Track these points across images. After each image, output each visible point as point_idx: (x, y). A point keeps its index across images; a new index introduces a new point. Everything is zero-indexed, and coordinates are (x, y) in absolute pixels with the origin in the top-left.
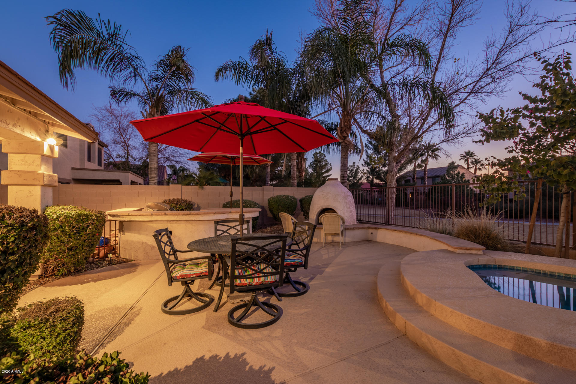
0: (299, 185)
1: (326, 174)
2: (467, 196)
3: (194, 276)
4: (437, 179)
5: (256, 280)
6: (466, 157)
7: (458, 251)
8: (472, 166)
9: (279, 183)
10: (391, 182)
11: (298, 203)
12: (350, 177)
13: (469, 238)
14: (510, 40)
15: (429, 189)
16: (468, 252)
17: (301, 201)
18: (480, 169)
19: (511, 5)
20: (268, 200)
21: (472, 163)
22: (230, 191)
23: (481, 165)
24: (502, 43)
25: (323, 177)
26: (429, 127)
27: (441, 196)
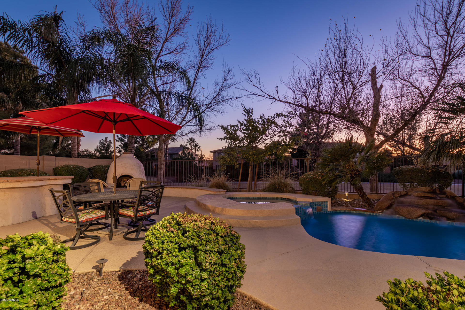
2: (194, 168)
3: (95, 219)
4: (173, 155)
5: (148, 212)
6: (190, 142)
7: (216, 193)
8: (193, 148)
10: (161, 157)
12: (102, 150)
13: (217, 188)
14: (224, 84)
15: (170, 162)
16: (220, 193)
18: (198, 150)
19: (224, 66)
21: (194, 146)
23: (198, 148)
24: (221, 85)
26: (186, 123)
27: (179, 168)
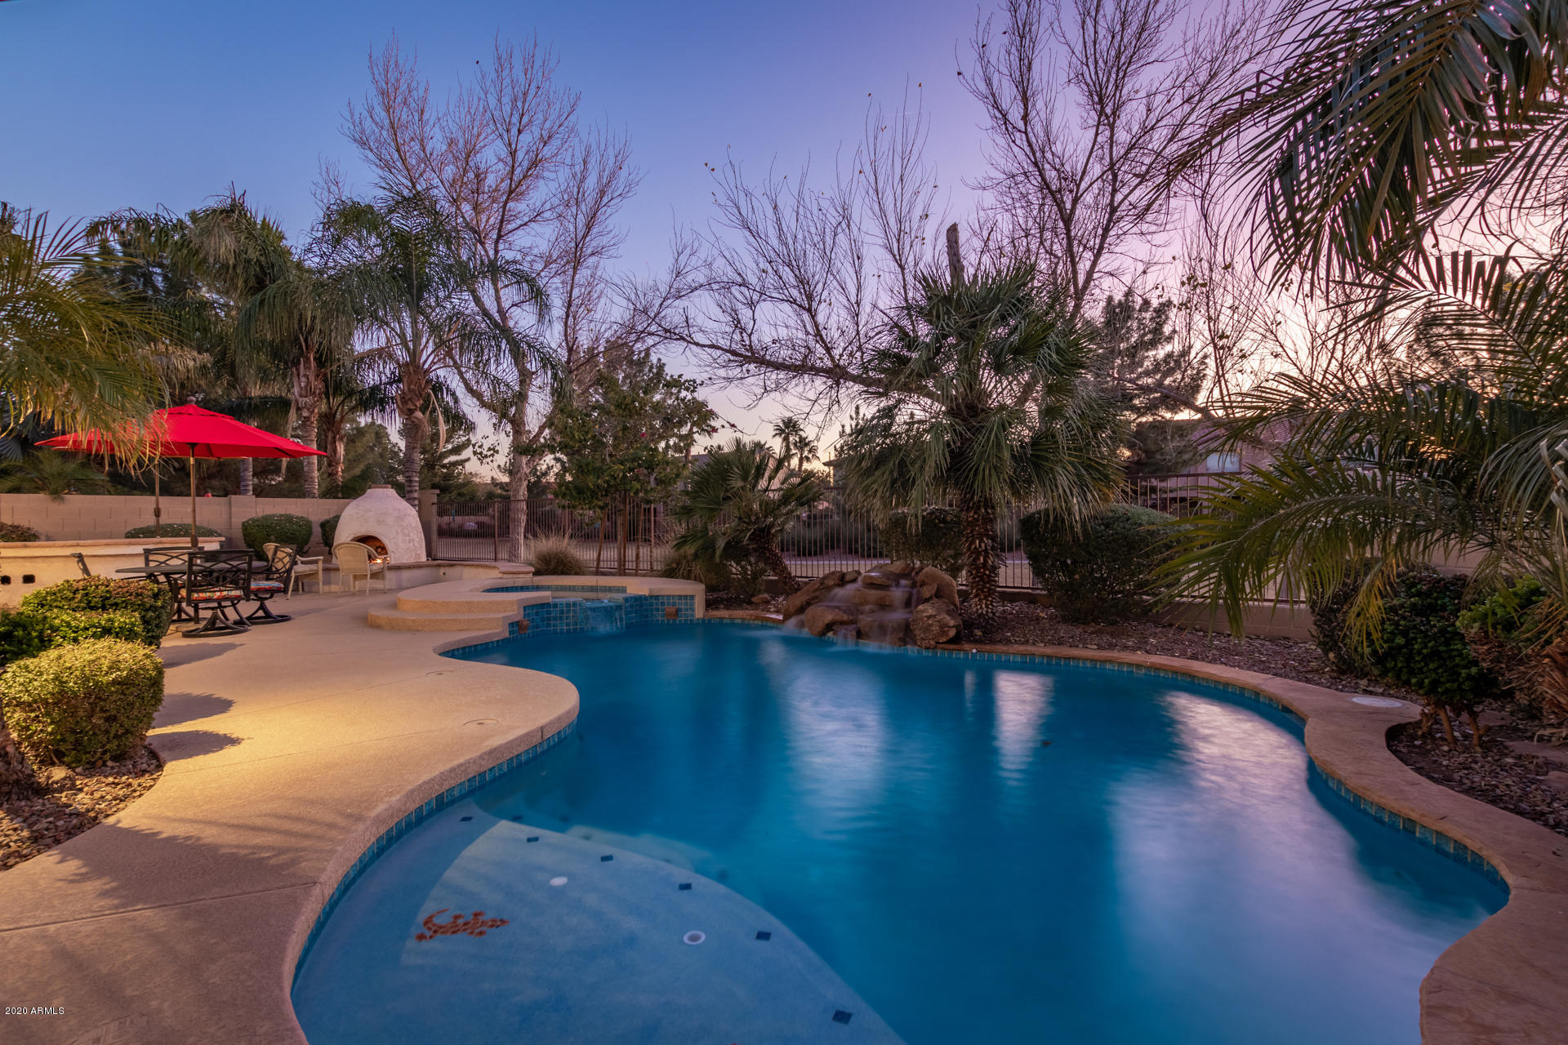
0: (325, 495)
1: (453, 458)
6: (784, 432)
8: (794, 451)
9: (287, 485)
10: (517, 490)
11: (317, 530)
17: (323, 525)
18: (808, 460)
20: (243, 524)
21: (796, 445)
22: (154, 506)
23: (810, 451)
25: (444, 466)
